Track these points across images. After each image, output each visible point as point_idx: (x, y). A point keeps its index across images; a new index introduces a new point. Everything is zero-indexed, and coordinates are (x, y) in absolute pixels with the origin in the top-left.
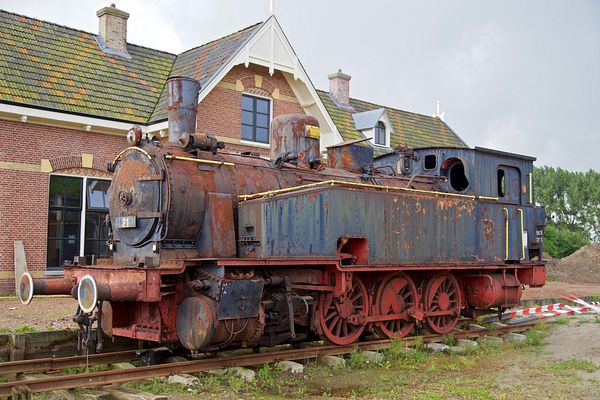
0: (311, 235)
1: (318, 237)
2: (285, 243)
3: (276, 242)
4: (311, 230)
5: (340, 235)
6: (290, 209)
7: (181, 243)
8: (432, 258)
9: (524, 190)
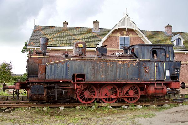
0: (62, 73)
1: (65, 74)
2: (53, 76)
3: (50, 76)
4: (62, 72)
5: (73, 73)
6: (55, 67)
7: (32, 76)
8: (115, 80)
9: (168, 56)
